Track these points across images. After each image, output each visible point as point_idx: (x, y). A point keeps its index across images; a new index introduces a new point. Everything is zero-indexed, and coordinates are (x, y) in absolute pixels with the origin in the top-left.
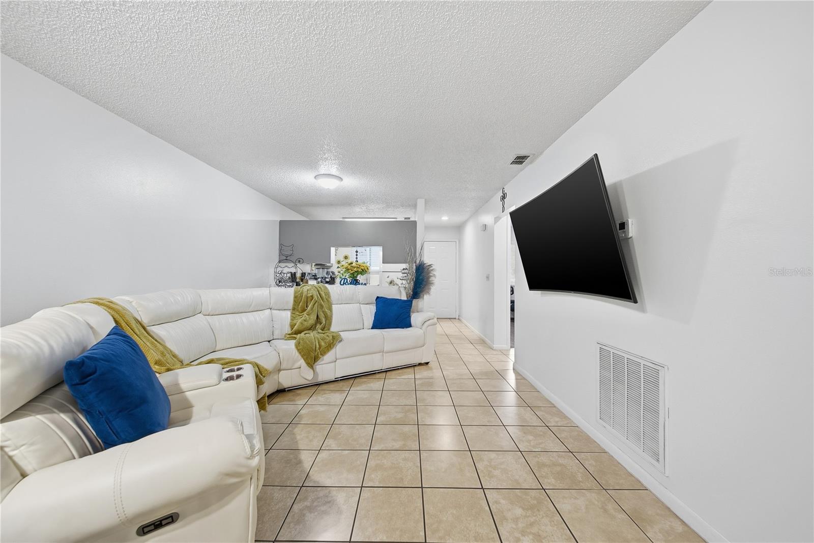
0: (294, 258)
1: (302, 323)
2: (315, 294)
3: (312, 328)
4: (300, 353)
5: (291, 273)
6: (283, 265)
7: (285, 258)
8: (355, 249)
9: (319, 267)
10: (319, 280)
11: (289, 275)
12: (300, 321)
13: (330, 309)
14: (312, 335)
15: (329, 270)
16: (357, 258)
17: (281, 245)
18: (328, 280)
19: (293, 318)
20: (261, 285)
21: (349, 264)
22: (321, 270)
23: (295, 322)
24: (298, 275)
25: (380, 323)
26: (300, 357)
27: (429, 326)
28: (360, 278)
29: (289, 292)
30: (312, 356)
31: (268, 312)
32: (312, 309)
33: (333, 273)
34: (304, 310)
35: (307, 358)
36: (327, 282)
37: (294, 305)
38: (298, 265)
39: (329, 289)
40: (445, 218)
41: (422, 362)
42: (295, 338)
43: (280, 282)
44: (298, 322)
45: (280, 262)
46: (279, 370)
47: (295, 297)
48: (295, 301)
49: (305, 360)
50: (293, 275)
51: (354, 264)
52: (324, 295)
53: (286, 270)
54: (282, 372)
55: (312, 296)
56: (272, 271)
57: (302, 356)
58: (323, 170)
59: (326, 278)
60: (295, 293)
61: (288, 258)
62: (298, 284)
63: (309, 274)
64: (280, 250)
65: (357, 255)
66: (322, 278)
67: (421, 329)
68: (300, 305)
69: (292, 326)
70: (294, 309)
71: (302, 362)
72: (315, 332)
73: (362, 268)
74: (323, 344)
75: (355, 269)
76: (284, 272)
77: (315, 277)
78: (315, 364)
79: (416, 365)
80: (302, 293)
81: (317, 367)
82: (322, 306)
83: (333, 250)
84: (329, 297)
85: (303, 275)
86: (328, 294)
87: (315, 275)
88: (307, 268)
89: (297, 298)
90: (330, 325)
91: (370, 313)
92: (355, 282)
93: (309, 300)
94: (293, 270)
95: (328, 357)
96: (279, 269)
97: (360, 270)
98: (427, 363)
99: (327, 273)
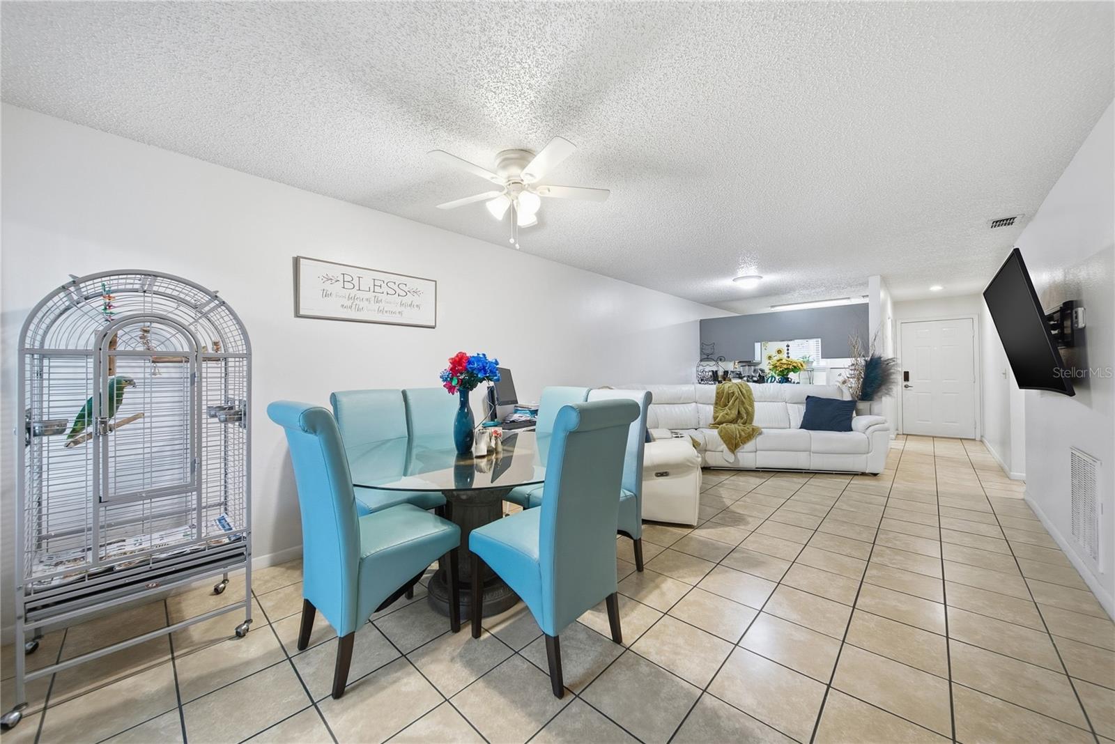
0: (715, 357)
1: (723, 416)
2: (737, 391)
3: (733, 421)
4: (722, 439)
5: (713, 371)
6: (704, 363)
7: (706, 357)
8: (786, 343)
9: (744, 364)
10: (745, 379)
11: (711, 374)
12: (722, 414)
13: (752, 406)
14: (733, 426)
15: (757, 367)
16: (788, 353)
17: (702, 344)
18: (755, 379)
19: (715, 412)
20: (686, 382)
21: (778, 361)
22: (747, 367)
23: (717, 415)
24: (720, 373)
25: (809, 423)
26: (722, 442)
27: (876, 431)
28: (791, 375)
29: (711, 389)
30: (734, 444)
31: (694, 404)
32: (733, 404)
33: (763, 371)
34: (726, 405)
35: (729, 443)
36: (754, 382)
37: (716, 400)
38: (720, 363)
39: (751, 387)
40: (936, 288)
41: (867, 472)
42: (718, 427)
43: (702, 380)
44: (721, 414)
45: (701, 361)
46: (706, 451)
47: (717, 393)
48: (717, 397)
49: (727, 445)
50: (715, 374)
51: (784, 361)
52: (745, 392)
53: (707, 369)
54: (707, 452)
55: (733, 393)
56: (694, 370)
57: (724, 442)
58: (741, 273)
59: (753, 376)
60: (717, 389)
61: (710, 357)
62: (720, 382)
63: (733, 372)
64: (702, 349)
65: (788, 350)
66: (749, 376)
67: (864, 433)
68: (722, 400)
69: (715, 418)
70: (716, 404)
71: (724, 447)
72: (736, 425)
73: (795, 364)
74: (743, 434)
75: (785, 366)
76: (706, 370)
77: (740, 376)
78: (737, 450)
79: (857, 475)
80: (723, 390)
81: (738, 454)
82: (743, 403)
83: (757, 345)
84: (751, 394)
85: (726, 373)
86: (749, 391)
87: (740, 374)
88: (730, 366)
89: (719, 395)
90: (752, 420)
91: (797, 413)
92: (785, 379)
93: (730, 397)
94: (715, 369)
95: (749, 446)
96: (701, 368)
97: (791, 367)
98: (875, 475)
99: (755, 371)
